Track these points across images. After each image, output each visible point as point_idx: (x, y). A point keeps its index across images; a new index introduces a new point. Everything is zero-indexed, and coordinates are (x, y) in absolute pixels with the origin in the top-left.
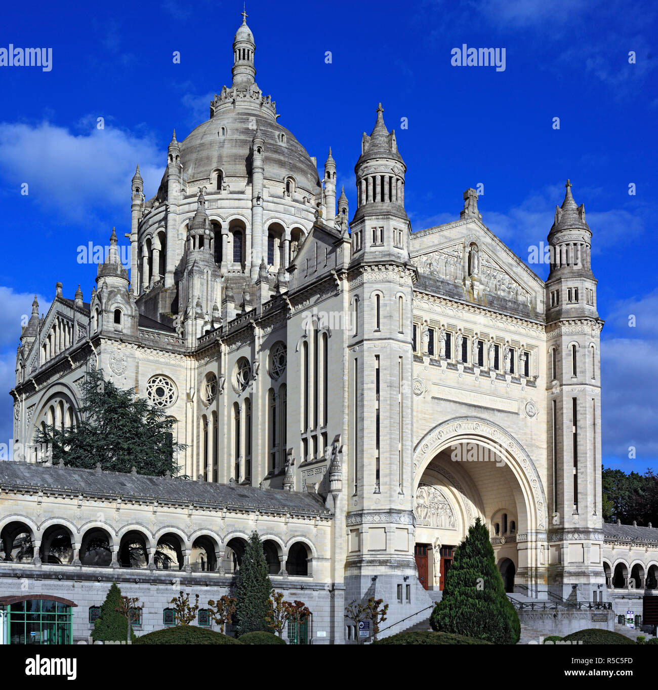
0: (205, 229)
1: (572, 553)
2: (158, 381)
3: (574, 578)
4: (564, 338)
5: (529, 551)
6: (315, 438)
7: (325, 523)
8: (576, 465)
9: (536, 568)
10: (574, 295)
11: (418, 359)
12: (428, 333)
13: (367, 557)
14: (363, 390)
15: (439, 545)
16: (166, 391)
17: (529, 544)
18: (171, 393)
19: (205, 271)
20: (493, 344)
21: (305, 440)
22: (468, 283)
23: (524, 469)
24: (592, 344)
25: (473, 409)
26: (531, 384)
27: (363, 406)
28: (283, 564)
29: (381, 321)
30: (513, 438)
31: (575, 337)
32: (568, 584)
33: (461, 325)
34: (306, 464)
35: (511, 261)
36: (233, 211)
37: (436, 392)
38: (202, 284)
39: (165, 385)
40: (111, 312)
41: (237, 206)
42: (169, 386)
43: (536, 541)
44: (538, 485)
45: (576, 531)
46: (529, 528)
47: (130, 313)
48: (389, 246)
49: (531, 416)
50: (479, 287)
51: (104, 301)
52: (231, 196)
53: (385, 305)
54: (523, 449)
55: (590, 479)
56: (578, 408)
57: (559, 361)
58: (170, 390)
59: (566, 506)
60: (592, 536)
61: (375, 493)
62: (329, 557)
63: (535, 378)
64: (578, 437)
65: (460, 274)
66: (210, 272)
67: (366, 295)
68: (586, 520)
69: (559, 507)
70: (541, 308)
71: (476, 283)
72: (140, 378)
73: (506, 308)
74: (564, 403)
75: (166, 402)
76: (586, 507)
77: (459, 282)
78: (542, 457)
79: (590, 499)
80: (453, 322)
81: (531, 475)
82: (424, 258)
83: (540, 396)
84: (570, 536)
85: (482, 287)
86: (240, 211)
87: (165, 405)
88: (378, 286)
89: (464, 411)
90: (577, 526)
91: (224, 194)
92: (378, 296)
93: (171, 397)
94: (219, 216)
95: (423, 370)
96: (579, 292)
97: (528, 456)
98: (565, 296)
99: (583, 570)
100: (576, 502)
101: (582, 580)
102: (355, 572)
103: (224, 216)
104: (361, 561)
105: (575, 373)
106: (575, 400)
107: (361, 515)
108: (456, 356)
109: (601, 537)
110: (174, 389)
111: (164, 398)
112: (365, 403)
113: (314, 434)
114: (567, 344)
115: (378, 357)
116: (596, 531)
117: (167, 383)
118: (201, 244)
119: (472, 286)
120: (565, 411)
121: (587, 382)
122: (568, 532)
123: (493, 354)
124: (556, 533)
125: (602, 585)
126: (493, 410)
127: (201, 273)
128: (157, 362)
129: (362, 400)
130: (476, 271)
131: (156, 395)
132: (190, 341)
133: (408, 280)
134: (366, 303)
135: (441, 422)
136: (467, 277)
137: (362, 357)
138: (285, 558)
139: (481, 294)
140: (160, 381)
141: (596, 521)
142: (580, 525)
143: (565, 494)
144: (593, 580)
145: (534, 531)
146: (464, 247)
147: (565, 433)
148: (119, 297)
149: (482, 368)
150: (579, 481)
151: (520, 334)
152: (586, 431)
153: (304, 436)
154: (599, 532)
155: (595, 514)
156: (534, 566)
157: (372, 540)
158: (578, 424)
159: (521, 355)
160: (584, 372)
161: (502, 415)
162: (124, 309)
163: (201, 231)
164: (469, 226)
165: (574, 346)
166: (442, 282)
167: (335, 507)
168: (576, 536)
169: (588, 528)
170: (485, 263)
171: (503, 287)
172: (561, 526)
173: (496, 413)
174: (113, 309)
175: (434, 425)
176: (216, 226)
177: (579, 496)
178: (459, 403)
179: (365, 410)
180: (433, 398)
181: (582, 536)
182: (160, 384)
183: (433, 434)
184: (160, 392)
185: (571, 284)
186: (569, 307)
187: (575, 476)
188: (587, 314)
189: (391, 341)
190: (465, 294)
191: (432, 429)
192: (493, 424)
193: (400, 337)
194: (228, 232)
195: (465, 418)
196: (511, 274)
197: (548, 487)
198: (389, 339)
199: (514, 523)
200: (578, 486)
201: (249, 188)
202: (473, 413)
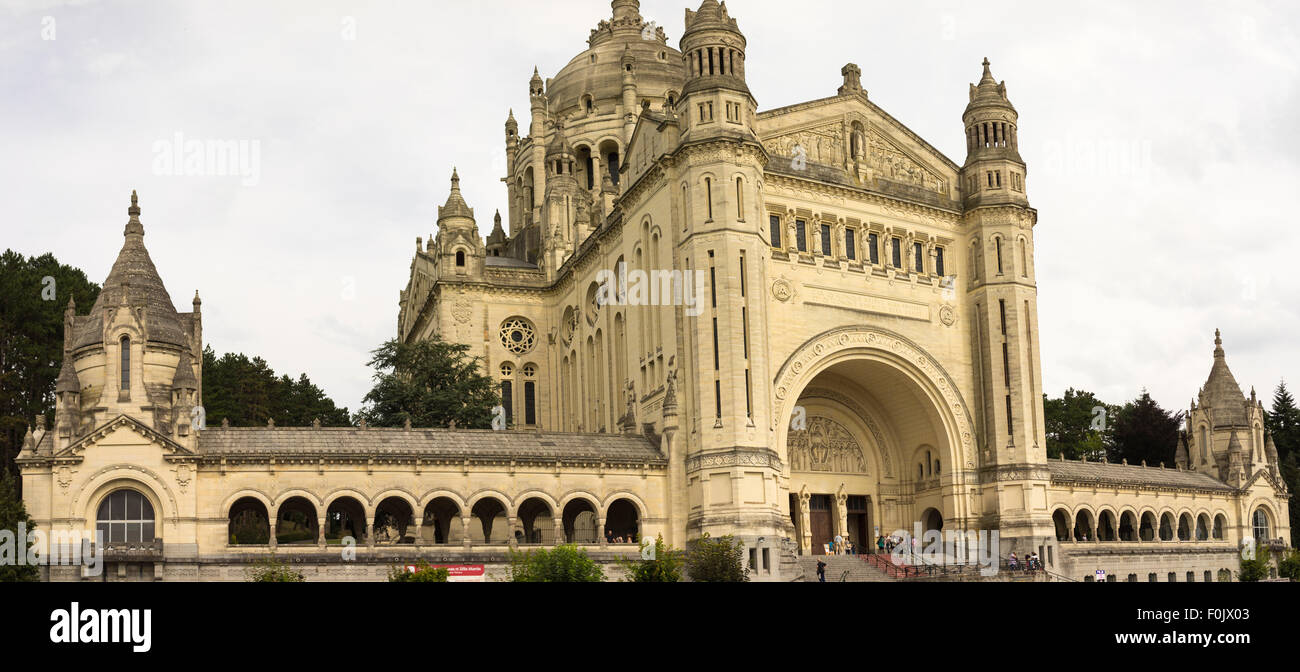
0: (562, 153)
1: (1008, 501)
2: (513, 324)
3: (1013, 530)
4: (985, 230)
5: (955, 497)
7: (654, 472)
8: (1007, 383)
9: (966, 519)
10: (995, 179)
11: (782, 256)
13: (709, 515)
15: (843, 496)
16: (524, 334)
17: (955, 489)
18: (530, 336)
19: (565, 196)
20: (890, 237)
21: (644, 368)
22: (850, 166)
23: (942, 392)
24: (1022, 237)
25: (865, 316)
29: (713, 208)
30: (923, 352)
31: (999, 229)
32: (1007, 539)
33: (842, 214)
34: (645, 399)
35: (911, 142)
36: (601, 133)
37: (809, 295)
38: (561, 211)
39: (522, 328)
40: (453, 255)
41: (606, 126)
42: (528, 329)
43: (963, 484)
44: (962, 410)
45: (1012, 468)
46: (954, 467)
47: (474, 252)
49: (948, 325)
50: (866, 171)
51: (443, 244)
52: (599, 118)
53: (720, 190)
54: (939, 366)
55: (1027, 401)
56: (1007, 312)
57: (980, 256)
58: (529, 333)
59: (998, 437)
60: (1033, 474)
61: (715, 427)
62: (663, 517)
64: (1009, 348)
65: (839, 156)
66: (570, 198)
67: (694, 181)
68: (1024, 453)
69: (990, 438)
70: (954, 196)
71: (861, 166)
72: (489, 323)
73: (907, 195)
74: (989, 306)
75: (525, 347)
76: (1023, 436)
77: (839, 165)
78: (962, 374)
79: (1028, 426)
80: (831, 210)
81: (951, 399)
84: (1005, 475)
85: (870, 171)
86: (610, 131)
87: (523, 351)
88: (708, 168)
89: (851, 319)
90: (1014, 461)
91: (592, 118)
92: (708, 179)
93: (530, 341)
94: (587, 140)
95: (789, 269)
96: (1002, 175)
97: (946, 374)
98: (984, 181)
99: (1024, 519)
100: (1010, 432)
101: (1024, 533)
102: (696, 534)
103: (592, 138)
104: (701, 520)
105: (1000, 269)
106: (1002, 302)
107: (699, 458)
108: (838, 252)
109: (1046, 475)
110: (533, 332)
111: (522, 342)
113: (650, 359)
114: (988, 235)
115: (711, 253)
116: (1038, 467)
117: (525, 326)
118: (560, 171)
119: (856, 168)
120: (990, 316)
121: (1017, 280)
122: (1003, 471)
123: (890, 248)
124: (987, 471)
125: (1049, 538)
126: (893, 316)
127: (560, 199)
128: (514, 304)
130: (861, 152)
131: (512, 341)
132: (549, 275)
134: (694, 190)
135: (818, 333)
137: (693, 255)
139: (870, 177)
140: (517, 324)
141: (1036, 454)
142: (1017, 460)
143: (997, 421)
144: (1037, 532)
145: (960, 471)
146: (846, 127)
147: (992, 344)
148: (461, 238)
149: (875, 266)
150: (1013, 403)
151: (927, 225)
152: (1018, 340)
153: (642, 364)
154: (1042, 469)
155: (1036, 446)
156: (962, 516)
158: (1008, 331)
159: (930, 251)
160: (1011, 268)
161: (907, 324)
162: (467, 248)
163: (557, 156)
165: (998, 239)
167: (669, 451)
168: (1013, 475)
169: (1027, 464)
170: (874, 143)
171: (902, 171)
172: (993, 463)
173: (898, 320)
174: (454, 251)
175: (810, 337)
176: (584, 152)
177: (1014, 423)
180: (806, 303)
181: (1020, 475)
182: (517, 327)
183: (809, 350)
184: (517, 336)
185: (990, 168)
186: (990, 193)
187: (1008, 398)
188: (1012, 200)
189: (727, 232)
190: (847, 178)
191: (805, 344)
192: (894, 335)
193: (741, 226)
194: (599, 156)
195: (854, 328)
196: (913, 157)
197: (976, 414)
198: (725, 229)
199: (938, 462)
200: (1012, 410)
201: (618, 109)
202: (865, 321)
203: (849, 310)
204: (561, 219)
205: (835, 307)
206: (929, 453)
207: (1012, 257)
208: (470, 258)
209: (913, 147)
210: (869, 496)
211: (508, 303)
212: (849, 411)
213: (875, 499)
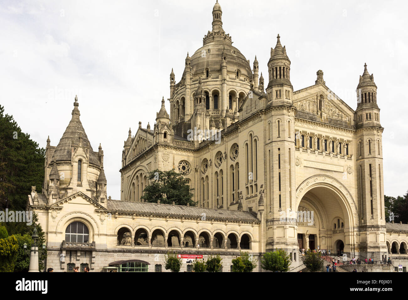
0: (202, 95)
1: (370, 239)
2: (183, 163)
3: (372, 249)
4: (364, 137)
5: (350, 236)
7: (256, 225)
8: (371, 195)
9: (354, 244)
10: (369, 116)
11: (297, 149)
12: (301, 137)
13: (276, 241)
14: (273, 164)
16: (186, 167)
17: (350, 233)
18: (188, 168)
19: (202, 113)
20: (331, 141)
21: (247, 188)
22: (319, 113)
23: (347, 198)
24: (378, 139)
25: (323, 171)
26: (350, 158)
27: (273, 171)
28: (239, 244)
29: (280, 132)
30: (341, 184)
31: (370, 137)
32: (370, 252)
33: (316, 133)
34: (247, 198)
36: (213, 86)
37: (305, 163)
38: (201, 120)
39: (186, 165)
40: (163, 134)
41: (215, 84)
42: (187, 165)
43: (353, 232)
44: (354, 205)
45: (372, 227)
46: (350, 226)
47: (170, 133)
48: (283, 98)
49: (350, 174)
50: (324, 115)
51: (160, 129)
52: (213, 80)
53: (282, 125)
54: (346, 189)
55: (379, 202)
56: (372, 169)
57: (362, 147)
58: (188, 167)
59: (367, 215)
60: (380, 229)
61: (279, 211)
62: (258, 241)
63: (351, 156)
64: (372, 182)
65: (315, 109)
66: (204, 114)
67: (273, 121)
68: (377, 221)
69: (364, 215)
70: (353, 123)
71: (323, 113)
72: (175, 162)
73: (337, 124)
74: (365, 166)
75: (186, 172)
76: (377, 215)
77: (315, 113)
78: (355, 192)
79: (379, 211)
80: (313, 131)
81: (350, 201)
82: (299, 103)
83: (353, 164)
84: (370, 229)
85: (325, 115)
86: (216, 86)
87: (186, 174)
88: (279, 117)
89: (318, 172)
90: (373, 224)
91: (210, 79)
92: (279, 121)
93: (188, 170)
94: (208, 89)
95: (299, 154)
96: (372, 115)
97: (349, 192)
98: (365, 117)
99: (377, 245)
100: (372, 213)
101: (377, 250)
102: (271, 247)
103: (210, 89)
104: (273, 242)
105: (370, 152)
106: (370, 165)
107: (273, 221)
108: (315, 147)
109: (385, 230)
110: (189, 166)
111: (185, 170)
112: (274, 170)
113: (251, 185)
114: (366, 139)
115: (279, 149)
116: (382, 226)
117: (186, 164)
118: (200, 102)
119: (321, 114)
120: (366, 170)
121: (376, 157)
123: (331, 145)
124: (362, 227)
125: (386, 253)
126: (332, 171)
127: (201, 114)
128: (183, 155)
129: (273, 169)
130: (323, 108)
131: (182, 169)
132: (196, 145)
133: (292, 114)
134: (273, 124)
135: (308, 177)
136: (319, 111)
137: (272, 149)
138: (240, 241)
139: (325, 118)
140: (184, 163)
141: (381, 222)
142: (374, 224)
143: (367, 209)
144: (382, 250)
145: (352, 227)
146: (317, 97)
147: (366, 181)
148: (166, 127)
149: (326, 152)
150: (373, 203)
151: (344, 136)
152: (376, 180)
153: (247, 186)
154: (384, 227)
155: (381, 219)
156: (353, 243)
157: (278, 233)
158: (372, 176)
159: (344, 146)
160: (374, 152)
161: (337, 173)
163: (200, 96)
164: (319, 87)
165: (369, 140)
166: (308, 113)
167: (261, 218)
168: (373, 229)
169: (378, 225)
170: (327, 103)
171: (336, 114)
172: (365, 225)
173: (333, 172)
174: (163, 132)
175: (305, 179)
176: (207, 93)
177: (374, 210)
178: (316, 168)
179: (274, 173)
180: (304, 166)
181: (375, 229)
182: (184, 164)
183: (305, 183)
184: (184, 168)
185: (368, 112)
186: (367, 122)
187: (372, 201)
188: (375, 125)
189: (285, 142)
190: (318, 119)
191: (304, 181)
192: (332, 178)
193: (289, 139)
194: (212, 96)
195: (319, 175)
196: (340, 109)
197: (358, 206)
198: (285, 141)
199: (343, 223)
200: (373, 205)
201: (220, 76)
202: (323, 173)
203: (318, 169)
204: (201, 123)
205: (314, 168)
206: (339, 220)
207: (375, 148)
208: (169, 135)
209: (339, 104)
210: (315, 235)
211: (181, 155)
213: (318, 236)
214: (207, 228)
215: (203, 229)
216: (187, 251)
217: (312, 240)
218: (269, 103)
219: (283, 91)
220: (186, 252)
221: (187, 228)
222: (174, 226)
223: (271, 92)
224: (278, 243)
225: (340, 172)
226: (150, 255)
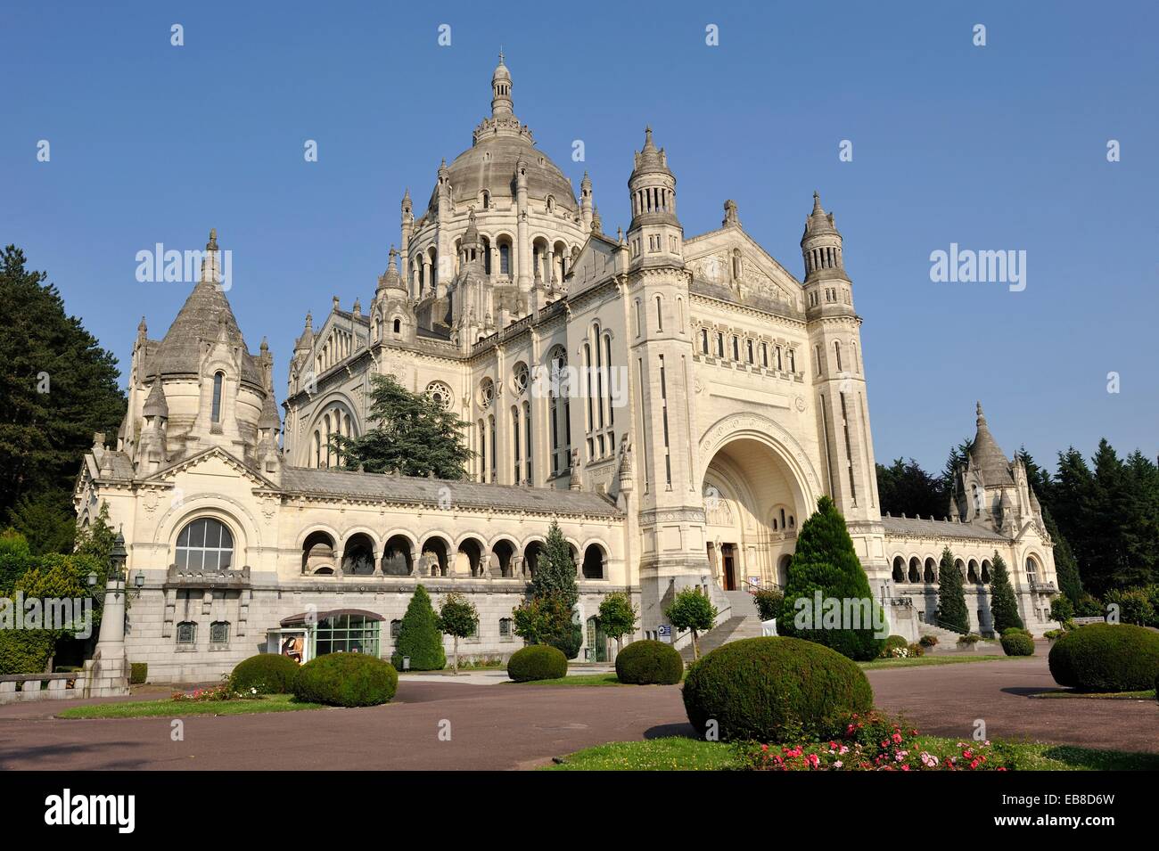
0: (476, 243)
2: (435, 387)
4: (826, 335)
6: (601, 438)
7: (618, 523)
8: (849, 457)
10: (832, 295)
11: (696, 358)
12: (702, 333)
13: (662, 558)
14: (649, 388)
15: (720, 543)
16: (443, 396)
18: (448, 398)
20: (761, 342)
21: (591, 441)
22: (734, 285)
23: (800, 463)
24: (853, 341)
25: (748, 405)
26: (799, 379)
27: (650, 404)
28: (580, 568)
29: (663, 322)
30: (786, 432)
31: (837, 335)
33: (731, 325)
34: (592, 464)
35: (770, 265)
36: (499, 227)
37: (713, 389)
38: (475, 294)
39: (441, 391)
40: (392, 322)
41: (503, 222)
42: (446, 392)
44: (813, 478)
45: (855, 525)
47: (408, 322)
48: (666, 252)
49: (801, 411)
50: (744, 290)
51: (384, 312)
52: (497, 213)
53: (666, 306)
54: (797, 444)
55: (865, 471)
56: (846, 402)
57: (823, 357)
58: (447, 395)
60: (873, 529)
61: (667, 491)
62: (623, 558)
63: (802, 374)
64: (849, 429)
65: (727, 277)
66: (482, 283)
67: (647, 297)
68: (865, 512)
69: (836, 500)
70: (800, 308)
71: (742, 286)
72: (418, 385)
73: (771, 308)
74: (832, 397)
75: (444, 407)
76: (864, 499)
77: (726, 284)
78: (814, 451)
79: (867, 491)
80: (724, 322)
81: (806, 469)
82: (694, 263)
83: (807, 391)
85: (747, 289)
86: (506, 226)
88: (659, 289)
89: (739, 407)
90: (857, 519)
91: (491, 212)
92: (658, 298)
93: (447, 402)
94: (487, 231)
95: (700, 369)
96: (837, 292)
97: (802, 450)
98: (823, 296)
100: (853, 495)
102: (651, 573)
103: (492, 231)
104: (657, 562)
105: (840, 368)
106: (842, 394)
107: (654, 514)
108: (729, 354)
109: (882, 530)
110: (450, 395)
112: (652, 401)
113: (599, 433)
114: (829, 341)
115: (661, 356)
116: (876, 524)
117: (443, 389)
118: (473, 257)
119: (738, 288)
120: (833, 404)
121: (853, 377)
122: (849, 526)
123: (762, 351)
125: (888, 580)
126: (766, 405)
127: (474, 284)
128: (437, 370)
129: (649, 399)
130: (741, 274)
132: (465, 348)
133: (685, 283)
134: (648, 305)
135: (720, 418)
136: (733, 280)
137: (647, 357)
138: (582, 561)
139: (747, 295)
140: (437, 387)
141: (874, 513)
142: (860, 518)
143: (842, 487)
144: (880, 575)
146: (729, 253)
147: (835, 426)
148: (398, 308)
149: (753, 366)
150: (854, 473)
151: (785, 333)
152: (856, 424)
153: (589, 436)
154: (879, 525)
155: (873, 507)
157: (667, 539)
158: (848, 417)
159: (787, 353)
160: (848, 367)
161: (775, 410)
162: (403, 318)
163: (473, 246)
164: (731, 233)
165: (836, 343)
166: (711, 285)
167: (627, 506)
169: (868, 521)
170: (747, 266)
171: (766, 289)
173: (769, 408)
174: (393, 319)
175: (714, 422)
176: (486, 241)
177: (856, 489)
178: (735, 400)
179: (653, 407)
180: (711, 395)
181: (863, 529)
182: (437, 390)
183: (714, 431)
184: (438, 398)
185: (829, 285)
186: (829, 306)
187: (851, 469)
188: (846, 312)
189: (675, 341)
190: (734, 297)
191: (712, 427)
192: (768, 419)
193: (682, 337)
194: (496, 246)
195: (741, 414)
196: (772, 277)
197: (823, 481)
198: (673, 339)
199: (792, 518)
200: (854, 478)
201: (515, 206)
202: (748, 409)
203: (738, 400)
204: (475, 301)
205: (728, 398)
206: (783, 511)
207: (848, 358)
208: (405, 326)
209: (772, 269)
210: (735, 544)
211: (432, 369)
212: (722, 477)
213: (740, 546)
214: (508, 531)
215: (501, 533)
216: (464, 586)
217: (728, 556)
218: (636, 261)
219: (664, 237)
220: (462, 588)
221: (465, 532)
222: (435, 528)
223: (638, 239)
224: (667, 563)
225: (781, 407)
226: (379, 596)
